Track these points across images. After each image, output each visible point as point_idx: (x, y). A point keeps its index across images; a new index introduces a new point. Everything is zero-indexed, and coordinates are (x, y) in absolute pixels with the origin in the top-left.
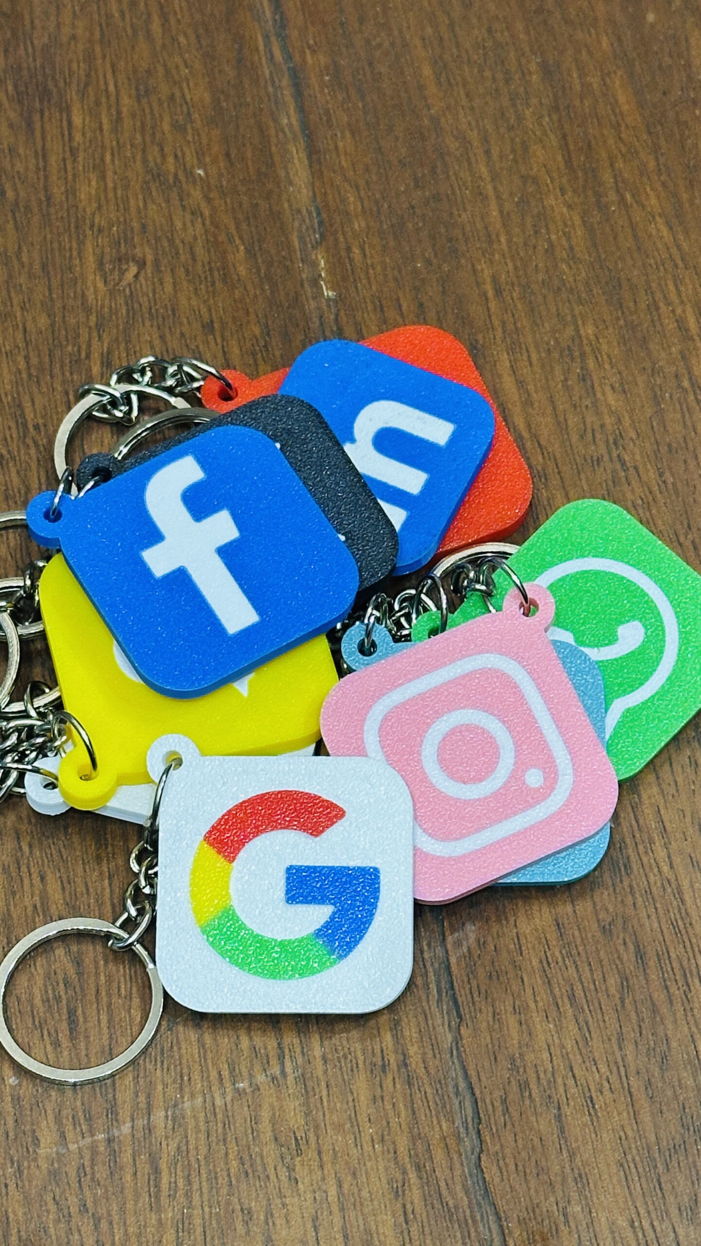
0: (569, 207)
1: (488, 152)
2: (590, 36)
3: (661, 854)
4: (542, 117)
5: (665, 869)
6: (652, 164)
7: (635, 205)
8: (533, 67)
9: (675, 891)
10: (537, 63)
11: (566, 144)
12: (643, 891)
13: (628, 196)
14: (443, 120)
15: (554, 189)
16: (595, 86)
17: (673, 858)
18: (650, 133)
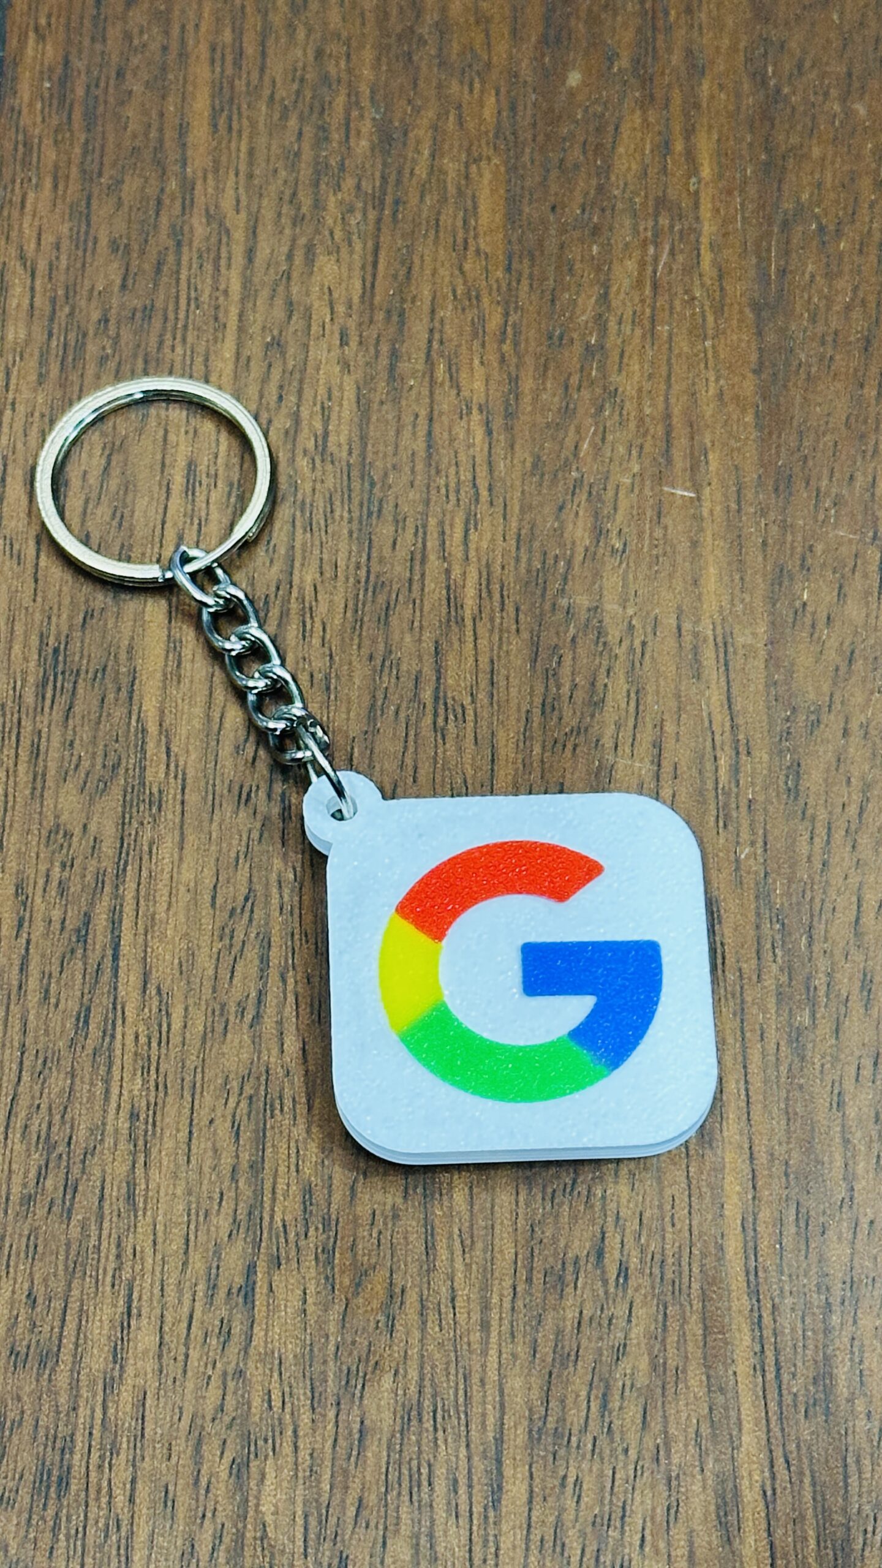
0: (346, 366)
1: (250, 254)
2: (471, 91)
3: (122, 1474)
4: (351, 210)
5: (120, 1500)
6: (494, 322)
7: (447, 384)
8: (367, 127)
9: (123, 1541)
10: (374, 119)
11: (375, 264)
12: (73, 1532)
13: (441, 369)
14: (199, 186)
15: (332, 333)
16: (452, 174)
17: (139, 1486)
18: (509, 269)
